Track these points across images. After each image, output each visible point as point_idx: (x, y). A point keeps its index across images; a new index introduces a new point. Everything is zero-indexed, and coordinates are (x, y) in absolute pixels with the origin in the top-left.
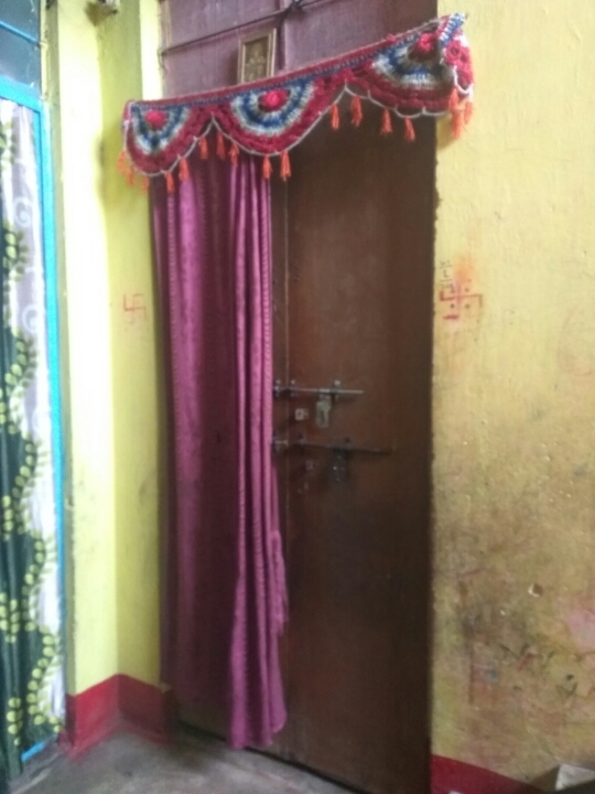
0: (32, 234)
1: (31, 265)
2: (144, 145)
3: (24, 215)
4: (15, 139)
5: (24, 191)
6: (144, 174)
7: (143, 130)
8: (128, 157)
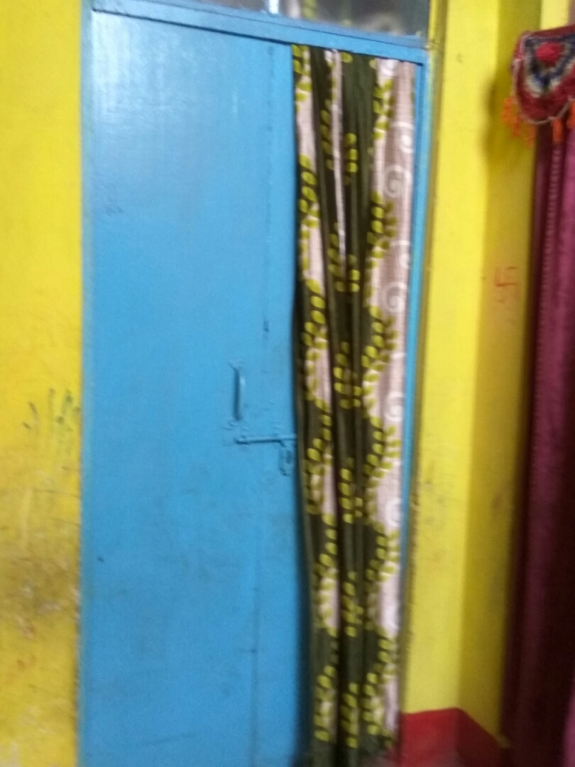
0: (401, 204)
1: (398, 238)
2: (533, 87)
3: (394, 184)
4: (393, 101)
5: (397, 158)
6: (531, 122)
7: (535, 69)
8: (515, 102)
